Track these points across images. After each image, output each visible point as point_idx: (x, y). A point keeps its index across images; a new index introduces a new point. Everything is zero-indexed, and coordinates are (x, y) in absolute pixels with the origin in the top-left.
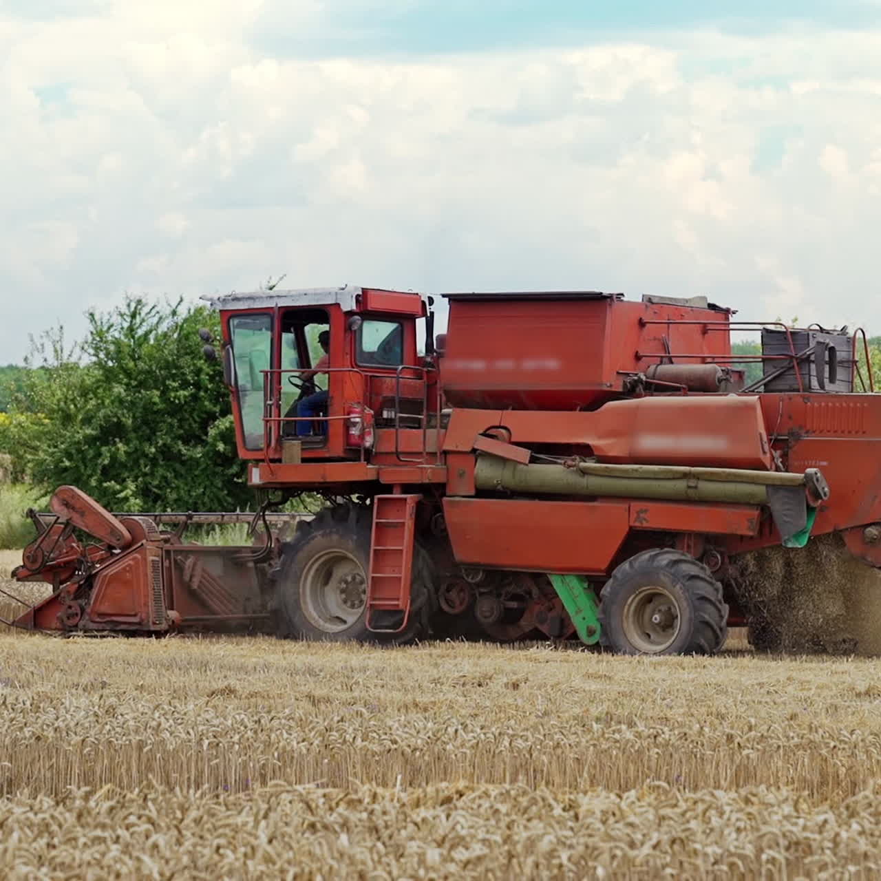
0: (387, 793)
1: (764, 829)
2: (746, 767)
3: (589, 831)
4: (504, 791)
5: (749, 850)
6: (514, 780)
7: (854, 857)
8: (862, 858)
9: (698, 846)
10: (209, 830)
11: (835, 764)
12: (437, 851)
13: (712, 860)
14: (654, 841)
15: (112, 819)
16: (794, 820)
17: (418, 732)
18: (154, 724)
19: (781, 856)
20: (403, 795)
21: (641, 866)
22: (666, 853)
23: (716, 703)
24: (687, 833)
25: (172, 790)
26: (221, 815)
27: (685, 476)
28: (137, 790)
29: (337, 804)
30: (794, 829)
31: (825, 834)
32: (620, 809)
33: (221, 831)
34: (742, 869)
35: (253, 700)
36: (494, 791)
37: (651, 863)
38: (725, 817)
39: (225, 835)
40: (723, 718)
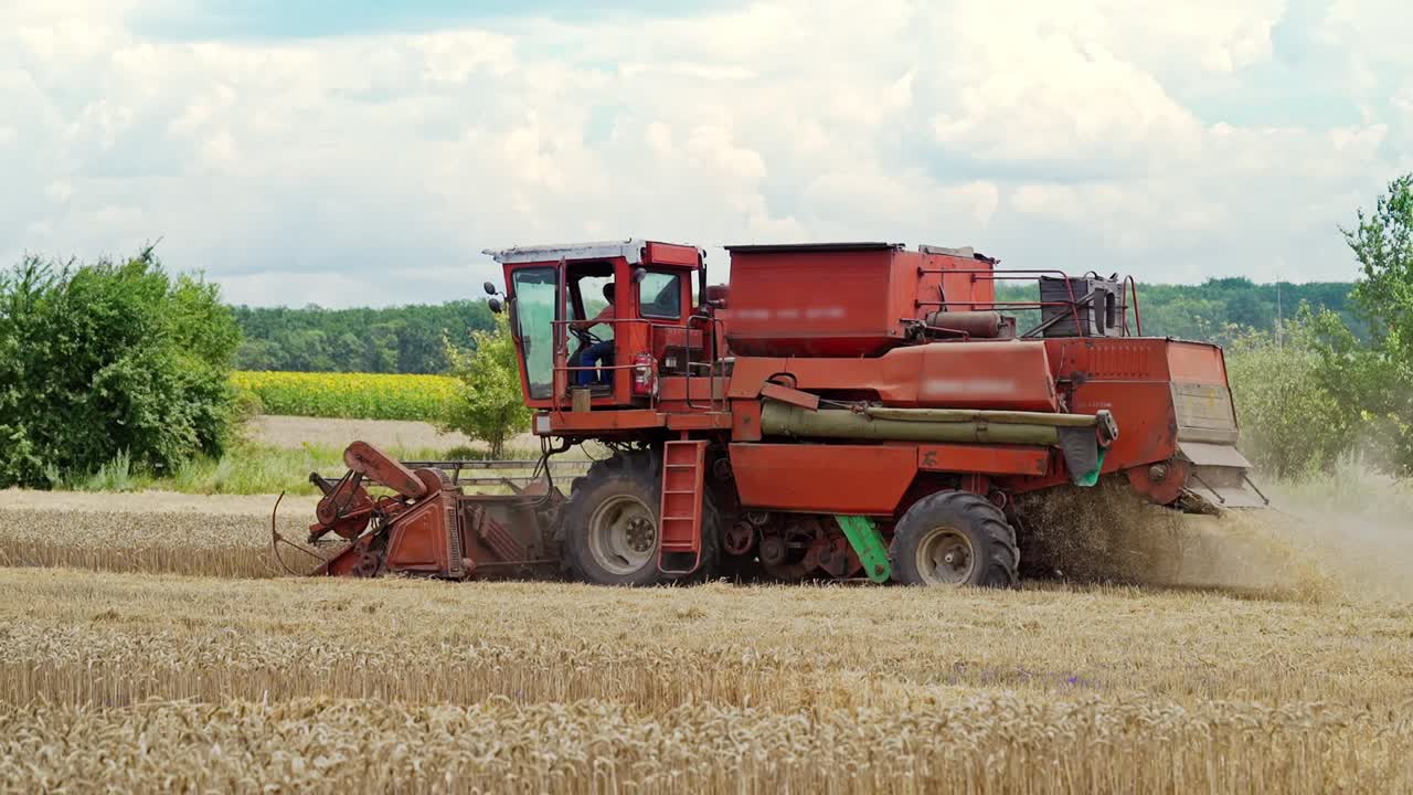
0: (255, 708)
1: (596, 738)
2: (580, 683)
3: (438, 740)
4: (360, 705)
5: (582, 757)
6: (371, 694)
7: (677, 762)
8: (684, 762)
9: (536, 754)
10: (93, 742)
11: (659, 680)
12: (302, 759)
13: (549, 766)
14: (496, 749)
15: (5, 732)
16: (623, 730)
17: (284, 652)
18: (43, 645)
19: (610, 762)
20: (268, 709)
21: (485, 771)
22: (507, 760)
23: (553, 624)
24: (526, 742)
25: (59, 705)
26: (104, 728)
27: (975, 418)
28: (28, 706)
29: (210, 718)
30: (622, 738)
31: (650, 742)
32: (465, 720)
33: (103, 742)
34: (575, 773)
35: (133, 623)
36: (351, 704)
37: (494, 769)
38: (561, 727)
39: (108, 746)
40: (559, 638)
